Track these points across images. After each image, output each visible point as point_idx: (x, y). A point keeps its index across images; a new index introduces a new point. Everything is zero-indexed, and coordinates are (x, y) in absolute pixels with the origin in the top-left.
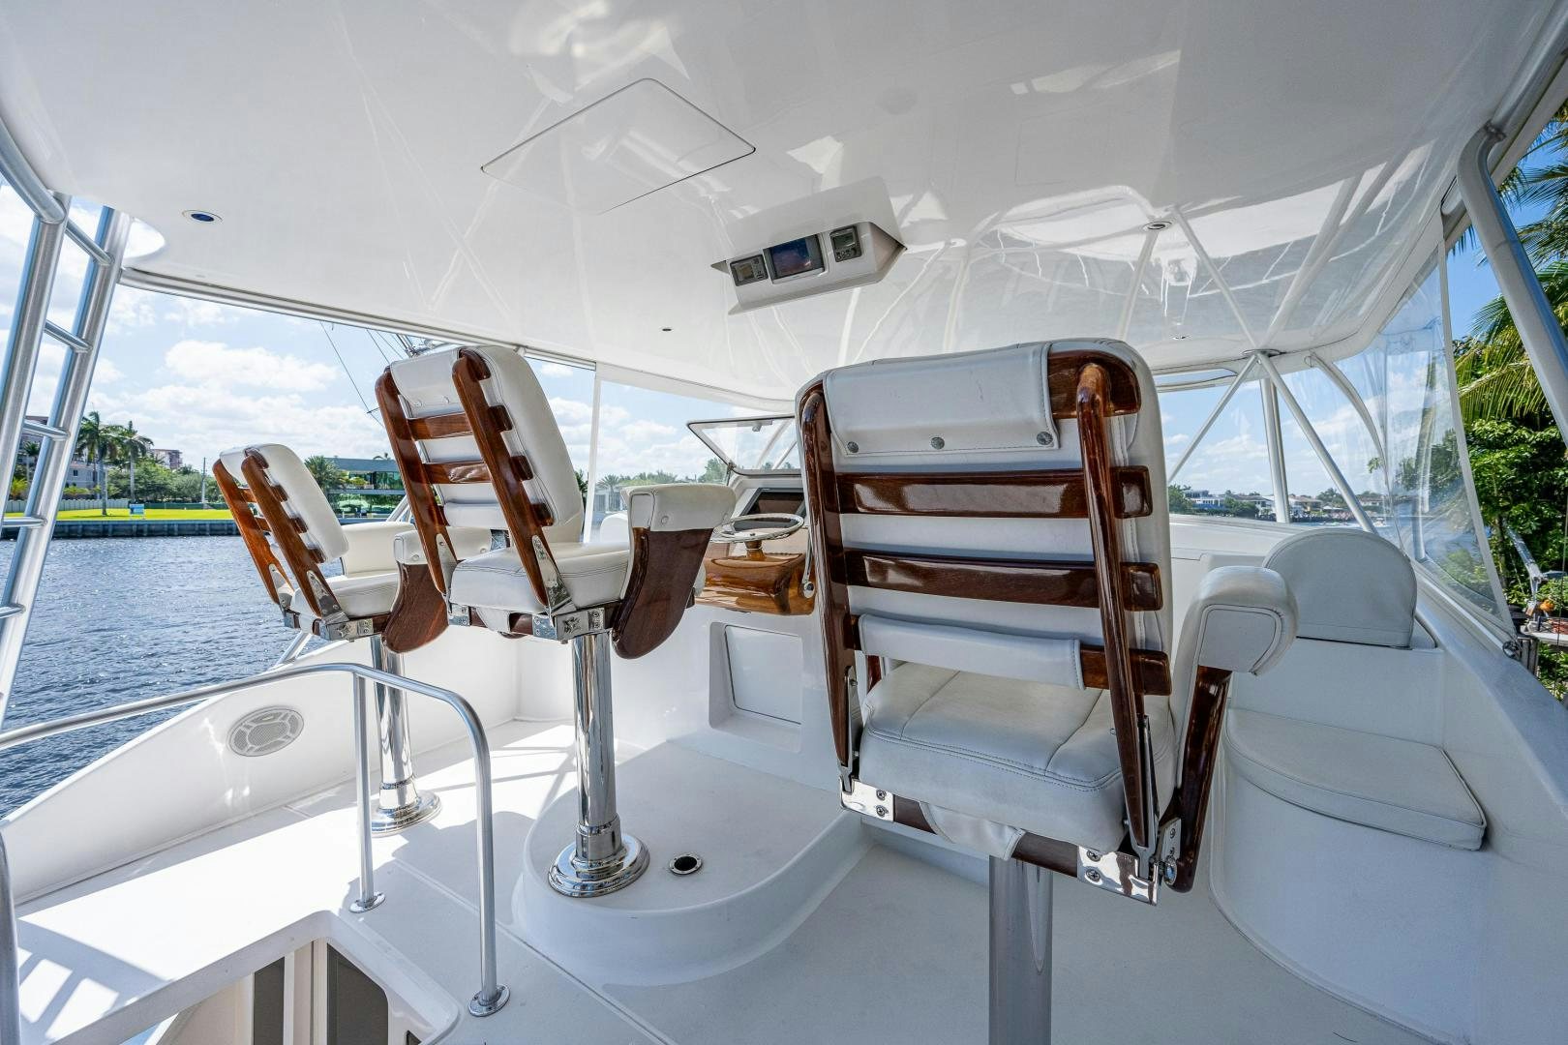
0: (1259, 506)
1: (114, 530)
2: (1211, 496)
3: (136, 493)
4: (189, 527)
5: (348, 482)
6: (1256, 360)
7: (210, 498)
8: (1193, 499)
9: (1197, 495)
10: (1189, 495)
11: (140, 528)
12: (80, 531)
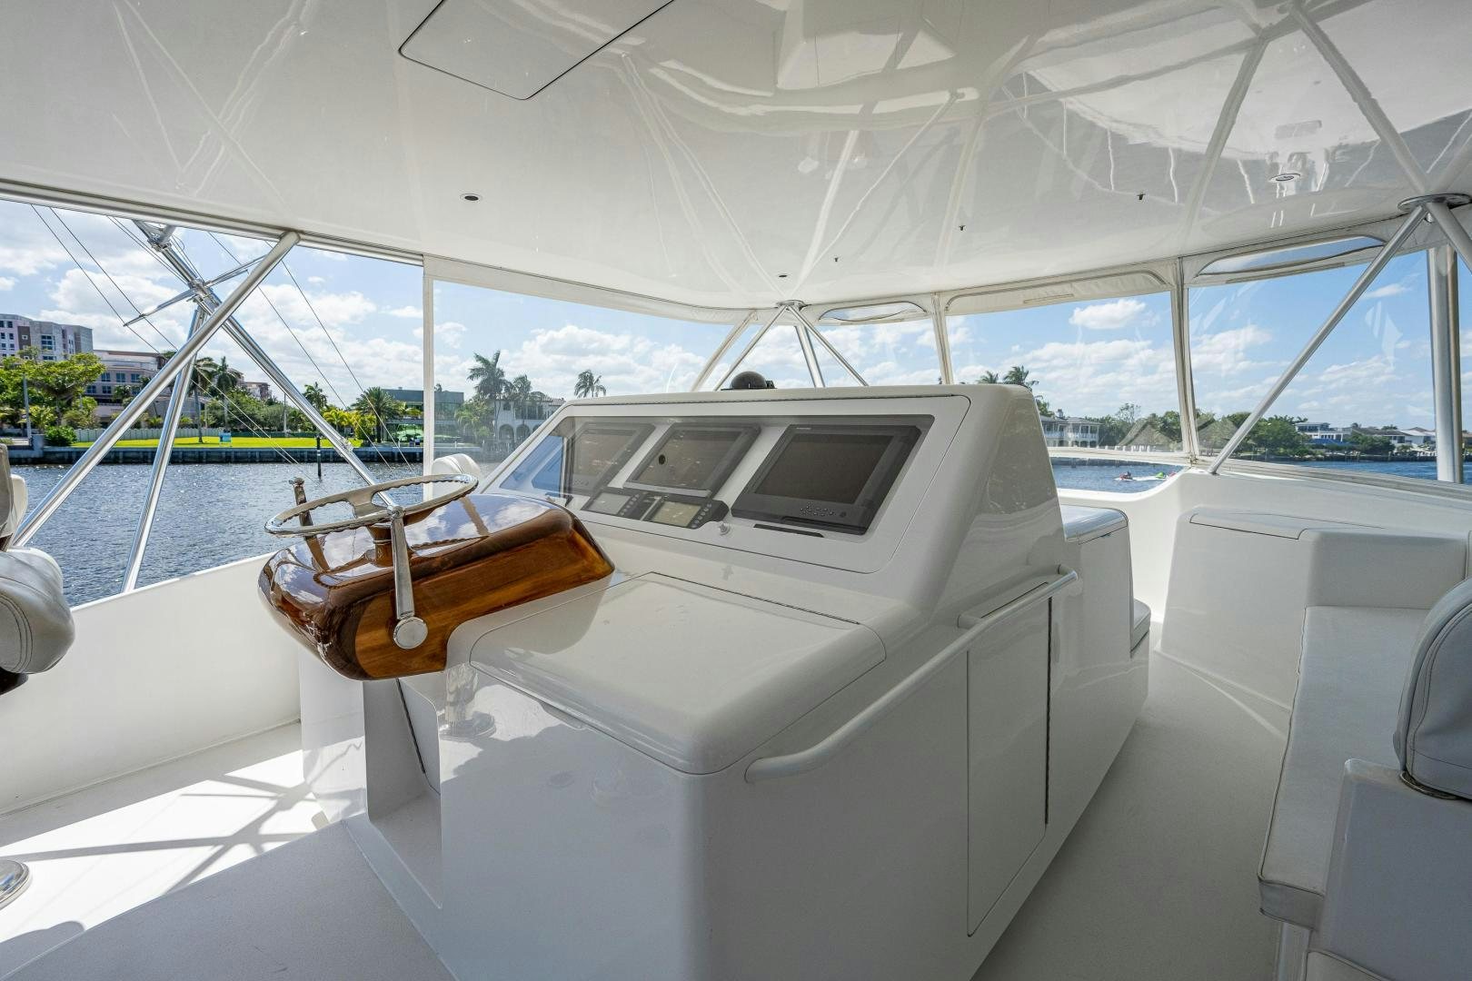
0: (1394, 442)
1: (208, 456)
2: (1332, 430)
3: (229, 422)
4: (268, 454)
5: (405, 413)
6: (1425, 211)
7: (289, 426)
8: (1309, 434)
9: (1313, 429)
10: (1302, 429)
11: (228, 454)
12: (181, 457)
